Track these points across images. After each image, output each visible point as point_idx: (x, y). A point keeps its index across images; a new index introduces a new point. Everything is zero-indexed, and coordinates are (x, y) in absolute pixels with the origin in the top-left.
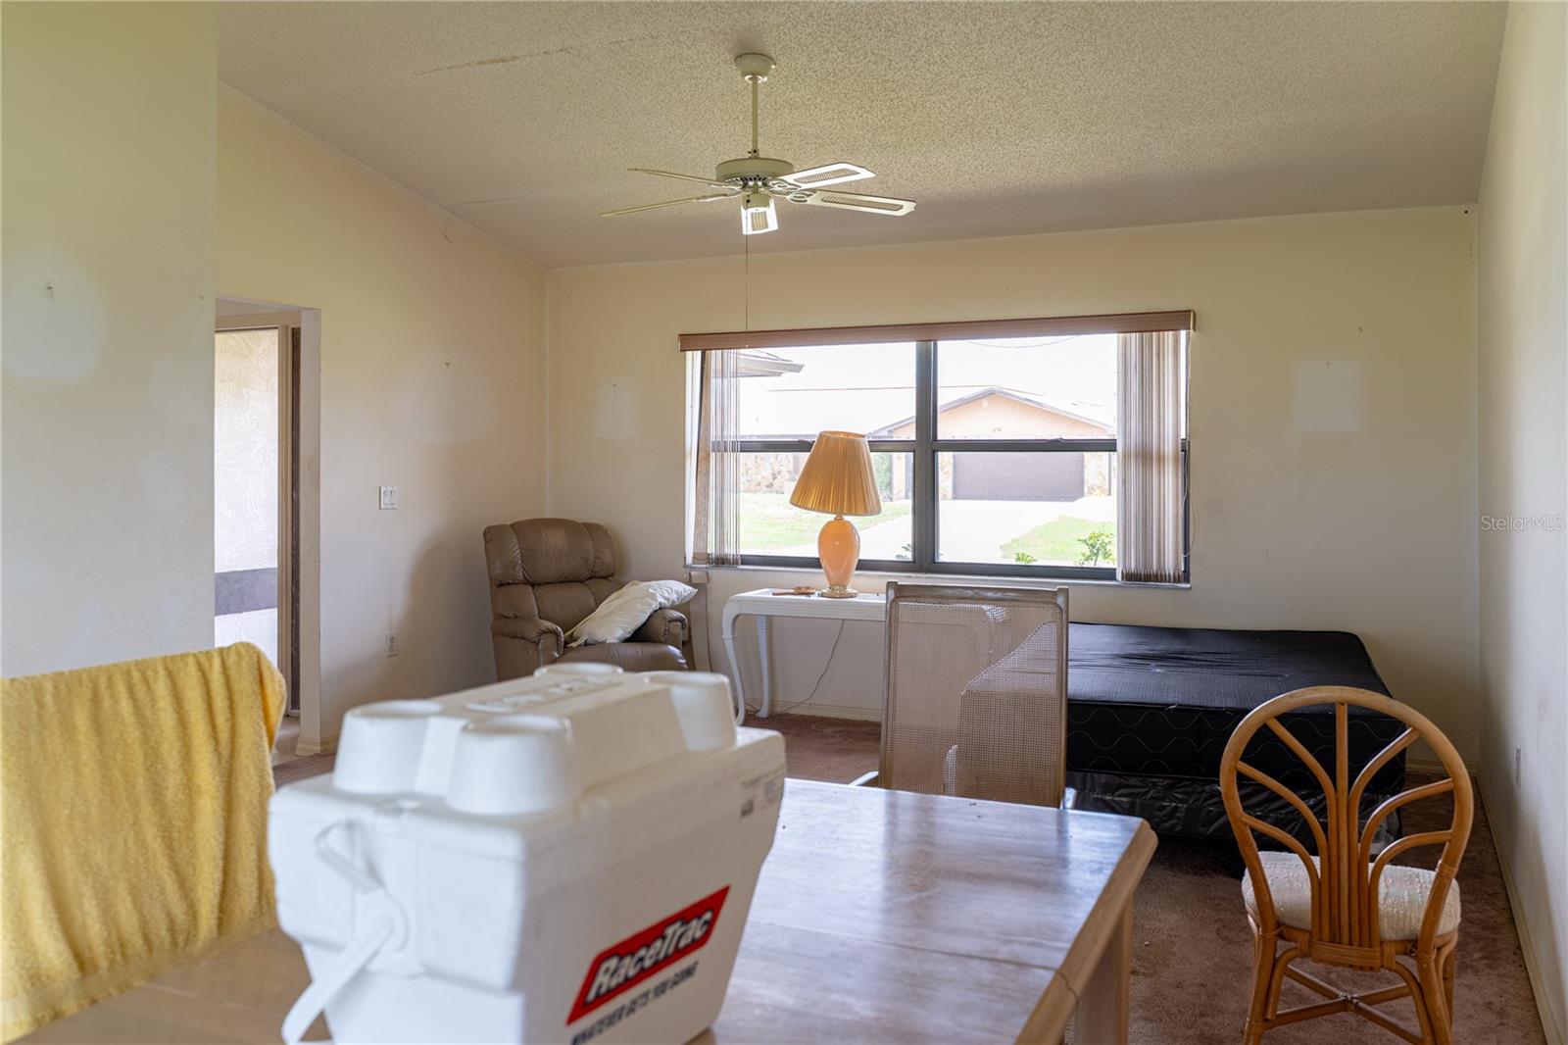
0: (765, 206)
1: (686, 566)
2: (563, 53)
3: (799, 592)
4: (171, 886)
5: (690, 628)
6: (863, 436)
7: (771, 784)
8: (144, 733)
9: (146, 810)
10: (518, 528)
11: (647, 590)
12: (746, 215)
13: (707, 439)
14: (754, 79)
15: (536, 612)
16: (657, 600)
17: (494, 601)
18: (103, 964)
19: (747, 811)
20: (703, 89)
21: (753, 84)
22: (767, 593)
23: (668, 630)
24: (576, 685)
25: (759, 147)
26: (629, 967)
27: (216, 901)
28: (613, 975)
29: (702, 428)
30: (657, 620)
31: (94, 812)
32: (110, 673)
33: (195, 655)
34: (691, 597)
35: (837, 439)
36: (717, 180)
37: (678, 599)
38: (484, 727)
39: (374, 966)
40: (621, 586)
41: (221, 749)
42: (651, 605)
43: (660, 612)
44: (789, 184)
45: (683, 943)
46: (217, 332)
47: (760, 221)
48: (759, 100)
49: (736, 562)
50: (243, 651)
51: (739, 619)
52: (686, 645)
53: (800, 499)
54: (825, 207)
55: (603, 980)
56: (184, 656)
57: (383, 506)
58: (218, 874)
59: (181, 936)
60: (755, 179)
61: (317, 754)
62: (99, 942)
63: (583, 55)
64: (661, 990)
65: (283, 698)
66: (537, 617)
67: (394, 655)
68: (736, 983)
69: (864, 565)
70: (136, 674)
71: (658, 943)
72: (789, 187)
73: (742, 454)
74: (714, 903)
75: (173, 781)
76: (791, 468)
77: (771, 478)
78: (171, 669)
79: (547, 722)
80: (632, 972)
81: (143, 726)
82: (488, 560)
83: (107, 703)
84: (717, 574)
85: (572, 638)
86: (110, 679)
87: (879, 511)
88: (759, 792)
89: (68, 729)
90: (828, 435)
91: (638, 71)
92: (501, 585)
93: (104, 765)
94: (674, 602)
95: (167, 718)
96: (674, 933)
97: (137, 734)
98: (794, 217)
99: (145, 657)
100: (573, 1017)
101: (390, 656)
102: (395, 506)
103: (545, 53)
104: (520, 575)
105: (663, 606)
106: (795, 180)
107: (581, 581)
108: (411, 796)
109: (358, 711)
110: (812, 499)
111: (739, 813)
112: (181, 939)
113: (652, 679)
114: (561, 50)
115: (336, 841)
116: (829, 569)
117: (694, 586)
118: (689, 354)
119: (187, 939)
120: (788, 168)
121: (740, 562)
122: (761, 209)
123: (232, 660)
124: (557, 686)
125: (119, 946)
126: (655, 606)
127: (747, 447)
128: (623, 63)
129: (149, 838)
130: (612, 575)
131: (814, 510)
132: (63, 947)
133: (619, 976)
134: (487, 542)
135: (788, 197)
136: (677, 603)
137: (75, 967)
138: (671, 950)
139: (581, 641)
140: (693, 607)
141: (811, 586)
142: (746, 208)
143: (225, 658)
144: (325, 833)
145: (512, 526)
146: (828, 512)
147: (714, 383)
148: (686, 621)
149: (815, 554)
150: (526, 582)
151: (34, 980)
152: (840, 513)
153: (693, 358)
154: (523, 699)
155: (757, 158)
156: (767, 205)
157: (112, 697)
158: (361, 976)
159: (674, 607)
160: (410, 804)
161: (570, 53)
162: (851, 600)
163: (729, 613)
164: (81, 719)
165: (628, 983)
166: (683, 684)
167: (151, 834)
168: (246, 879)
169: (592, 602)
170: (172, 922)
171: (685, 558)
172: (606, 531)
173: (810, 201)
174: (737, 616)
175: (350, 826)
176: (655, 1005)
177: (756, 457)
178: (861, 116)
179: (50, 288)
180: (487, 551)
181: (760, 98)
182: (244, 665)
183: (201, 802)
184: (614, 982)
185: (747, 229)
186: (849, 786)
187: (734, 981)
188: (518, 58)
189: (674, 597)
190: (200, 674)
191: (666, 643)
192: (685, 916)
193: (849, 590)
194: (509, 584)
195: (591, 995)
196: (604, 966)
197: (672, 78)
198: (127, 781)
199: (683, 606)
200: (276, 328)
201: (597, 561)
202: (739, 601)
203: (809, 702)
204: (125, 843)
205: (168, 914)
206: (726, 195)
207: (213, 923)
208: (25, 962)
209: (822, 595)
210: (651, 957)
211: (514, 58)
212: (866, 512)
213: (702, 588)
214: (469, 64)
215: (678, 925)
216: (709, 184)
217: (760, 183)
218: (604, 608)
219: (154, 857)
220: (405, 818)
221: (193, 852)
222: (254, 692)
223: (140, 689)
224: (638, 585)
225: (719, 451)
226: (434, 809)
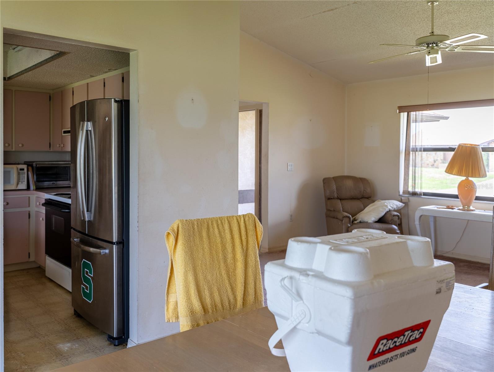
0: (437, 54)
1: (400, 195)
2: (355, 4)
3: (448, 208)
4: (229, 290)
5: (401, 219)
6: (479, 145)
7: (449, 283)
8: (221, 240)
9: (222, 264)
10: (335, 179)
11: (384, 204)
12: (428, 58)
13: (409, 146)
14: (432, 3)
15: (341, 208)
16: (388, 207)
17: (326, 205)
18: (210, 311)
19: (439, 292)
20: (410, 10)
21: (432, 6)
22: (435, 207)
23: (393, 219)
24: (369, 237)
25: (434, 30)
26: (390, 344)
27: (242, 297)
28: (384, 346)
29: (407, 142)
30: (388, 215)
31: (208, 263)
32: (212, 220)
33: (236, 216)
34: (402, 207)
35: (467, 146)
36: (416, 46)
37: (397, 208)
38: (337, 249)
39: (298, 327)
40: (374, 201)
41: (243, 247)
42: (385, 209)
43: (389, 212)
44: (448, 44)
45: (411, 339)
46: (239, 111)
47: (434, 60)
48: (434, 12)
49: (420, 194)
50: (250, 216)
51: (422, 216)
52: (400, 226)
53: (449, 170)
54: (462, 52)
55: (381, 347)
56: (233, 216)
57: (288, 170)
58: (243, 288)
59: (232, 306)
60: (432, 43)
61: (267, 253)
62: (209, 304)
63: (362, 4)
64: (402, 355)
65: (262, 233)
66: (342, 211)
67: (292, 221)
68: (432, 358)
69: (478, 198)
70: (219, 222)
71: (402, 337)
72: (447, 45)
73: (423, 152)
74: (425, 325)
75: (230, 256)
76: (442, 158)
77: (433, 162)
78: (229, 220)
79: (360, 249)
80: (392, 346)
81: (221, 238)
82: (324, 190)
83: (211, 230)
84: (413, 199)
85: (355, 220)
86: (212, 222)
87: (486, 176)
88: (444, 285)
89: (201, 237)
90: (462, 145)
91: (384, 7)
92: (329, 199)
93: (210, 249)
94: (395, 208)
95: (228, 236)
96: (408, 334)
97: (220, 240)
98: (448, 57)
99: (222, 216)
100: (370, 358)
101: (290, 221)
102: (292, 170)
103: (348, 5)
104: (336, 196)
105: (390, 210)
106: (450, 42)
107: (358, 199)
108: (311, 270)
109: (293, 239)
110: (455, 171)
111: (435, 293)
112: (232, 307)
113: (398, 237)
114: (354, 3)
115: (287, 282)
116: (462, 200)
117: (403, 203)
118: (402, 114)
119: (234, 307)
120: (447, 38)
121: (422, 194)
122: (435, 55)
123: (247, 219)
124: (362, 236)
125: (215, 306)
126: (387, 210)
127: (426, 150)
128: (378, 5)
129: (223, 274)
130: (370, 197)
131: (456, 175)
132: (200, 304)
133: (387, 347)
134: (324, 183)
135: (447, 50)
136: (396, 209)
137: (203, 311)
138: (407, 341)
139: (358, 221)
140: (402, 211)
141: (453, 205)
142: (428, 56)
143: (245, 218)
144: (283, 279)
145: (333, 178)
146: (462, 176)
147: (413, 125)
148: (400, 216)
149: (456, 193)
150: (338, 198)
151: (192, 312)
152: (468, 176)
153: (404, 115)
154: (350, 240)
155: (433, 35)
156: (437, 53)
157: (212, 228)
158: (294, 329)
159: (395, 211)
160: (311, 273)
161: (357, 4)
162: (472, 212)
163: (417, 215)
164: (204, 234)
165: (390, 350)
166: (412, 240)
167: (223, 272)
168: (251, 291)
169: (362, 207)
170: (229, 301)
171: (399, 192)
172: (368, 181)
173: (456, 50)
174: (421, 216)
175: (291, 278)
176: (400, 360)
177: (427, 154)
178: (481, 13)
179: (193, 100)
180: (324, 187)
181: (435, 11)
182: (250, 221)
183: (238, 264)
184: (385, 349)
185: (428, 63)
186: (475, 287)
187: (431, 357)
188: (338, 8)
189: (395, 207)
190: (237, 223)
191: (392, 224)
192: (413, 329)
193: (471, 208)
194: (332, 199)
195: (376, 352)
196: (381, 342)
197: (398, 8)
198: (217, 255)
199: (398, 210)
200: (254, 110)
201: (364, 192)
202: (422, 210)
203: (452, 252)
204: (216, 274)
205: (228, 299)
206: (419, 51)
207: (241, 303)
208: (190, 307)
209: (459, 209)
210: (399, 342)
211: (336, 8)
212: (479, 176)
213: (406, 204)
214: (320, 13)
215: (410, 332)
216: (413, 47)
217: (434, 45)
218: (367, 209)
219: (224, 280)
220: (310, 278)
221: (235, 280)
222: (253, 230)
223: (220, 226)
224: (380, 201)
225: (414, 151)
226: (319, 276)
